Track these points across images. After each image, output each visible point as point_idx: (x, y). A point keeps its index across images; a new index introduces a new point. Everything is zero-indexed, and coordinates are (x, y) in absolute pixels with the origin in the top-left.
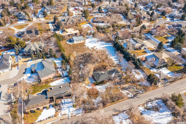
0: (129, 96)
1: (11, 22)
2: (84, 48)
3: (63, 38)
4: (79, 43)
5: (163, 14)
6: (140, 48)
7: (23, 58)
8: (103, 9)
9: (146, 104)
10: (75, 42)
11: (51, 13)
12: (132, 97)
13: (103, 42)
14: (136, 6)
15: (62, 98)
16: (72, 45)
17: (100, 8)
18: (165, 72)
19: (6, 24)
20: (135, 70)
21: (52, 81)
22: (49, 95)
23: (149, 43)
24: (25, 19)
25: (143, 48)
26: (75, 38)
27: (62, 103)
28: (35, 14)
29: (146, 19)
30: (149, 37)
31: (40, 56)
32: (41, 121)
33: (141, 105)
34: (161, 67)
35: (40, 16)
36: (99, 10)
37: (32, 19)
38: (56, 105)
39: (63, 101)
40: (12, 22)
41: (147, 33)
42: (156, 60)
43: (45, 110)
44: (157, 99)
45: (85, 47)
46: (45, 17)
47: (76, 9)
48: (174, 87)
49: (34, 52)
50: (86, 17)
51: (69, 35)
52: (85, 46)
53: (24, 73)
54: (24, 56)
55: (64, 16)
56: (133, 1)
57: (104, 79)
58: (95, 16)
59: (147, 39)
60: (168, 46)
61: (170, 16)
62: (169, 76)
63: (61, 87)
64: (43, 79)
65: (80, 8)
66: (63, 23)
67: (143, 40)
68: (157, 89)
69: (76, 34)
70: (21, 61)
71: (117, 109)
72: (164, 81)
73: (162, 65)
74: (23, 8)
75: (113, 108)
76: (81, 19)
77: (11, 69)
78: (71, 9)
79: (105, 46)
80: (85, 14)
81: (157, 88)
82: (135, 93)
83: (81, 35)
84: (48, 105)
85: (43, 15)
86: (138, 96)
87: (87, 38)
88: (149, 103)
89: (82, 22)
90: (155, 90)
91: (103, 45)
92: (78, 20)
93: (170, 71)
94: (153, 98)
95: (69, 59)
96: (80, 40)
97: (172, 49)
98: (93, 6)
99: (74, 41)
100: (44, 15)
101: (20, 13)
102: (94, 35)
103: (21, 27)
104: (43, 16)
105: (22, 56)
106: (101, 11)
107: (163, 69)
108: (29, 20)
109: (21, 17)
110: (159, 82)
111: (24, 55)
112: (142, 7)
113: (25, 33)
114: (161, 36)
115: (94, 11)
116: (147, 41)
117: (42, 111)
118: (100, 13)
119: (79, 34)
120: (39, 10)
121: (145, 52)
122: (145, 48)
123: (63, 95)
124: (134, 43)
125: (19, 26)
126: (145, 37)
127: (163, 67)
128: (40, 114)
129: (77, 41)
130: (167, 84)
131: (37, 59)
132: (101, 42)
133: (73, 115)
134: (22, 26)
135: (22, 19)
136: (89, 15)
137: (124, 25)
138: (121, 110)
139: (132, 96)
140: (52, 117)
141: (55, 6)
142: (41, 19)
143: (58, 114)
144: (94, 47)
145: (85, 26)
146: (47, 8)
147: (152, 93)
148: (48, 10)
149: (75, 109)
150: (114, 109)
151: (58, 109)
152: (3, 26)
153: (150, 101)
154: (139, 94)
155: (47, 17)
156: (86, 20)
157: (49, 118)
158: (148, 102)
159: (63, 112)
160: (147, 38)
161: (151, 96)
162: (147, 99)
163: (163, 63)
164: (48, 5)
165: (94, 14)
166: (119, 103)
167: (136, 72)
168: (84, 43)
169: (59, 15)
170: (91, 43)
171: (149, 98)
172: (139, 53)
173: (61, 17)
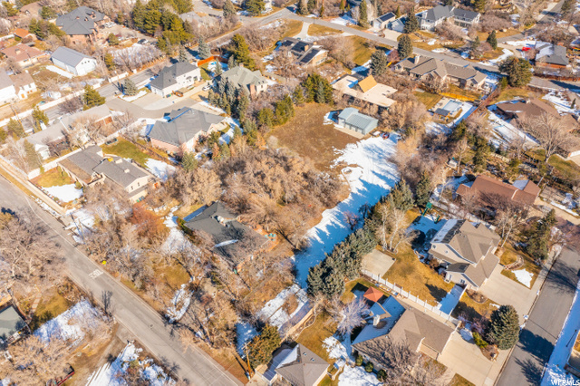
0: (171, 311)
1: (321, 11)
2: (331, 150)
9: (152, 360)
10: (339, 126)
12: (168, 319)
21: (159, 157)
22: (99, 167)
25: (454, 277)
32: (45, 193)
33: (144, 349)
35: (396, 24)
37: (371, 24)
43: (72, 186)
45: (335, 150)
46: (405, 31)
51: (352, 99)
52: (343, 147)
53: (166, 115)
55: (460, 52)
59: (560, 276)
60: (570, 368)
68: (235, 381)
71: (112, 298)
75: (113, 289)
81: (238, 376)
82: (189, 322)
86: (176, 332)
87: (386, 135)
88: (160, 369)
90: (225, 374)
91: (383, 178)
99: (340, 120)
107: (370, 378)
108: (359, 24)
113: (293, 45)
116: (539, 282)
117: (69, 183)
121: (438, 294)
122: (464, 287)
125: (321, 27)
126: (570, 269)
128: (62, 185)
129: (346, 123)
132: (392, 169)
133: (76, 231)
134: (326, 29)
136: (528, 81)
138: (111, 309)
139: (172, 319)
140: (59, 202)
142: (390, 33)
143: (69, 208)
144: (350, 166)
147: (208, 366)
150: (111, 294)
151: (83, 203)
153: (169, 368)
155: (410, 35)
156: (489, 90)
157: (56, 200)
158: (162, 366)
159: (80, 213)
160: (569, 275)
161: (194, 368)
162: (173, 359)
166: (136, 297)
168: (355, 140)
169: (449, 43)
170: (368, 153)
171: (178, 362)
172: (418, 278)
173: (443, 50)
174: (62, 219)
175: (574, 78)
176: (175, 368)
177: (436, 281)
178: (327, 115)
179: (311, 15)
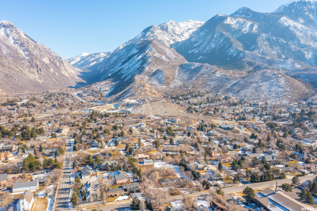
3: (134, 160)
4: (149, 165)
5: (235, 147)
6: (203, 169)
8: (174, 142)
10: (145, 164)
11: (122, 143)
13: (170, 165)
14: (209, 140)
15: (133, 192)
16: (142, 166)
17: (171, 140)
18: (220, 182)
22: (124, 188)
23: (213, 166)
24: (97, 146)
26: (145, 160)
28: (106, 142)
29: (216, 150)
30: (215, 163)
32: (118, 201)
35: (111, 145)
36: (170, 142)
38: (129, 194)
39: (134, 194)
40: (85, 148)
41: (214, 161)
42: (212, 174)
43: (121, 196)
46: (116, 146)
47: (148, 141)
49: (110, 166)
50: (156, 147)
54: (100, 170)
59: (212, 164)
60: (229, 169)
61: (242, 150)
64: (118, 182)
65: (151, 140)
66: (135, 150)
69: (146, 158)
70: (99, 173)
74: (95, 138)
76: (152, 148)
77: (91, 177)
78: (142, 141)
80: (156, 144)
83: (151, 158)
84: (123, 193)
89: (152, 151)
92: (149, 149)
93: (223, 183)
95: (140, 170)
96: (150, 162)
97: (232, 171)
98: (165, 138)
100: (116, 143)
101: (93, 142)
102: (162, 160)
104: (114, 145)
108: (101, 147)
109: (93, 145)
110: (211, 186)
112: (217, 142)
113: (100, 155)
114: (226, 162)
115: (166, 143)
118: (172, 144)
119: (149, 158)
120: (110, 141)
122: (208, 169)
123: (134, 190)
124: (197, 164)
125: (92, 151)
134: (94, 151)
135: (94, 147)
136: (160, 146)
140: (126, 200)
141: (127, 138)
142: (112, 147)
145: (154, 153)
146: (118, 138)
151: (130, 197)
152: (77, 150)
154: (194, 193)
155: (118, 146)
156: (156, 149)
157: (124, 200)
162: (199, 195)
163: (219, 177)
164: (119, 136)
165: (165, 146)
167: (194, 182)
168: (154, 165)
170: (160, 165)
175: (164, 143)
178: (138, 164)
179: (81, 150)
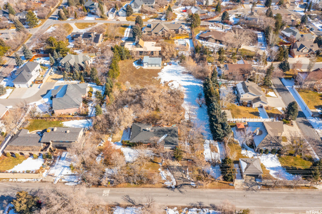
0: (168, 184)
1: (75, 15)
2: (153, 79)
4: (151, 70)
6: (251, 104)
7: (55, 73)
8: (233, 17)
9: (186, 208)
10: (145, 67)
11: (142, 11)
12: (171, 187)
13: (191, 77)
14: (304, 20)
15: (65, 149)
16: (137, 70)
18: (270, 163)
19: (68, 17)
20: (212, 142)
21: (68, 119)
22: (44, 139)
23: (280, 98)
27: (60, 158)
28: (115, 8)
29: (306, 51)
30: (288, 87)
31: (77, 76)
32: (14, 172)
33: (176, 206)
34: (266, 152)
35: (120, 13)
37: (108, 16)
39: (64, 154)
40: (76, 17)
41: (290, 79)
43: (30, 159)
44: (214, 207)
45: (155, 78)
46: (128, 15)
47: (185, 10)
48: (265, 198)
50: (192, 26)
51: (141, 52)
52: (158, 76)
53: (43, 96)
55: (160, 19)
56: (307, 10)
57: (143, 140)
58: (210, 28)
59: (280, 89)
60: (314, 115)
62: (272, 173)
63: (68, 131)
64: (58, 112)
67: (272, 90)
68: (229, 191)
69: (152, 53)
70: (51, 76)
71: (131, 198)
72: (253, 181)
73: (270, 149)
75: (126, 193)
77: (31, 86)
78: (178, 9)
79: (191, 83)
81: (229, 188)
82: (181, 182)
84: (36, 153)
85: (126, 11)
86: (182, 190)
87: (170, 64)
88: (195, 209)
89: (180, 35)
90: (223, 191)
91: (189, 81)
92: (175, 30)
93: (280, 165)
94: (206, 203)
96: (156, 64)
98: (218, 8)
99: (144, 64)
100: (128, 12)
101: (93, 5)
103: (85, 25)
104: (125, 14)
105: (57, 70)
106: (227, 21)
107: (270, 156)
109: (92, 11)
111: (60, 69)
112: (319, 25)
113: (81, 36)
114: (315, 90)
116: (277, 94)
117: (26, 158)
118: (224, 23)
121: (256, 114)
122: (261, 107)
123: (66, 145)
124: (241, 91)
125: (82, 24)
126: (280, 85)
127: (273, 152)
128: (21, 162)
129: (148, 64)
130: (255, 188)
131: (72, 80)
132: (188, 76)
133: (63, 181)
134: (87, 24)
135: (93, 14)
136: (199, 23)
137: (252, 54)
138: (137, 203)
139: (173, 186)
140: (32, 172)
143: (43, 172)
144: (170, 82)
145: (181, 42)
147: (213, 193)
148: (137, 6)
149: (70, 172)
150: (128, 196)
151: (48, 164)
152: (63, 19)
153: (198, 206)
154: (187, 187)
155: (131, 17)
156: (189, 31)
157: (28, 172)
158: (194, 207)
159: (52, 171)
160: (282, 87)
161: (208, 198)
162: (195, 201)
163: (273, 145)
165: (210, 24)
166: (143, 189)
167: (210, 145)
168: (159, 71)
169: (152, 16)
170: (171, 74)
171: (199, 200)
172: (244, 112)
173: (152, 20)
174: (44, 180)
175: (212, 18)
176: (200, 204)
177: (251, 110)
178: (134, 64)
179: (69, 19)
